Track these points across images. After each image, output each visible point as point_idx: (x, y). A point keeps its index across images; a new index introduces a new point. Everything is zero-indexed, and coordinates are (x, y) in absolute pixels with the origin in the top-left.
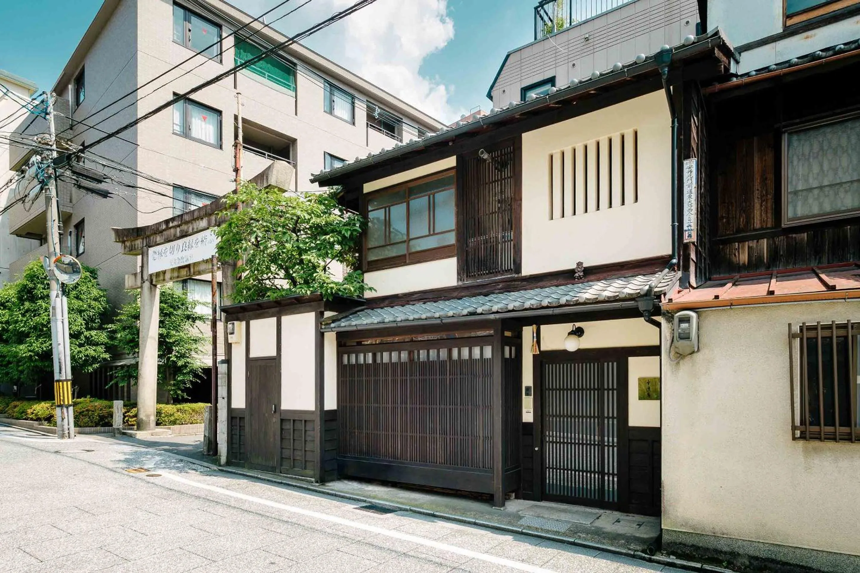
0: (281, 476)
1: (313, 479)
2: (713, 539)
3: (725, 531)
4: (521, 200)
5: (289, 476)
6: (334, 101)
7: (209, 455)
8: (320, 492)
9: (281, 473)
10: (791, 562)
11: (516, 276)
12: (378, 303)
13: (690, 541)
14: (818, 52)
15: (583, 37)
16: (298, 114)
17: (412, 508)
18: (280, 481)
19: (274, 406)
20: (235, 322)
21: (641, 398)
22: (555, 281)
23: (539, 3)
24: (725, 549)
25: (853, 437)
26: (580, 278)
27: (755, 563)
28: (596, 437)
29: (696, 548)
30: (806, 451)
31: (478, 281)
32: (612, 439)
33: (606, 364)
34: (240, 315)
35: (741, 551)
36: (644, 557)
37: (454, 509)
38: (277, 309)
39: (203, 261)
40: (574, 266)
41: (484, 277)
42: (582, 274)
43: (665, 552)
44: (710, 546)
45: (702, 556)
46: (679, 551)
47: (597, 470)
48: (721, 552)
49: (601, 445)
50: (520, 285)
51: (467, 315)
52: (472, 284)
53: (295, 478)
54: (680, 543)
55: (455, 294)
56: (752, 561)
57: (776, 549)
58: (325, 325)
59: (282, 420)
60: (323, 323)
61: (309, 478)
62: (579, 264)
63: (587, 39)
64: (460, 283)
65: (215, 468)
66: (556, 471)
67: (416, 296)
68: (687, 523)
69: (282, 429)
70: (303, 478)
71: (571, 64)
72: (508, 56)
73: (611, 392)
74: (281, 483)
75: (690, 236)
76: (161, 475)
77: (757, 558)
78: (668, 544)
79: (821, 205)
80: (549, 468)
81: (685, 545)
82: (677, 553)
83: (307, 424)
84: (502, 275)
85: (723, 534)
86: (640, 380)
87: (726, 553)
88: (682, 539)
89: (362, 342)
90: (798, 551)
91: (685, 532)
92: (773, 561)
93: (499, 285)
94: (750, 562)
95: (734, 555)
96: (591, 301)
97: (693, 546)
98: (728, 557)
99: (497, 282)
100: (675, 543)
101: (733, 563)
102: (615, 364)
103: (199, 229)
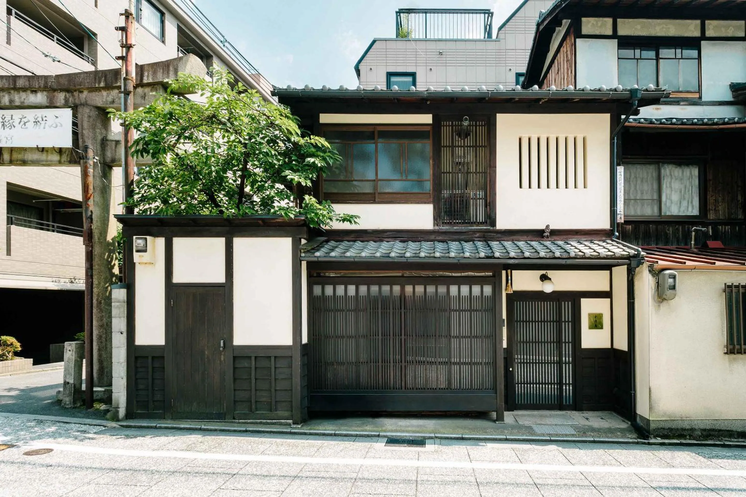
0: (235, 423)
1: (291, 421)
2: (680, 422)
3: (688, 416)
4: (496, 167)
5: (249, 421)
6: (141, 10)
7: (75, 408)
8: (311, 434)
9: (234, 419)
10: (723, 429)
11: (492, 228)
12: (341, 235)
13: (667, 425)
14: (654, 120)
15: (438, 51)
16: (98, 7)
17: (436, 435)
18: (244, 429)
19: (222, 342)
20: (148, 237)
21: (590, 328)
22: (526, 237)
23: (399, 10)
24: (688, 427)
25: (743, 350)
26: (547, 237)
27: (704, 433)
28: (555, 358)
29: (671, 429)
30: (730, 361)
31: (455, 228)
32: (567, 358)
33: (563, 303)
34: (155, 229)
35: (697, 427)
36: (645, 442)
37: (473, 429)
38: (227, 228)
39: (38, 148)
40: (543, 227)
41: (460, 225)
42: (549, 234)
43: (652, 436)
44: (679, 427)
45: (674, 434)
46: (661, 434)
47: (556, 382)
48: (685, 430)
49: (560, 363)
50: (496, 237)
51: (484, 258)
52: (449, 230)
53: (261, 423)
54: (661, 428)
55: (433, 237)
56: (703, 432)
57: (716, 422)
58: (304, 252)
59: (235, 358)
60: (302, 251)
61: (283, 421)
62: (548, 226)
63: (441, 53)
64: (437, 228)
65: (114, 424)
66: (521, 385)
67: (388, 233)
68: (665, 414)
69: (235, 368)
70: (274, 421)
71: (429, 68)
72: (374, 42)
73: (567, 323)
74: (246, 431)
75: (621, 218)
76: (51, 450)
77: (705, 430)
78: (654, 430)
79: (635, 210)
80: (518, 384)
81: (664, 429)
82: (659, 435)
83: (277, 360)
84: (477, 226)
85: (687, 418)
86: (590, 315)
87: (688, 430)
88: (662, 425)
89: (321, 273)
90: (726, 422)
91: (664, 420)
92: (713, 430)
93: (476, 234)
94: (702, 433)
95: (692, 430)
96: (594, 257)
97: (669, 428)
98: (689, 432)
99: (475, 232)
100: (658, 429)
101: (692, 436)
102: (570, 303)
103: (26, 104)
